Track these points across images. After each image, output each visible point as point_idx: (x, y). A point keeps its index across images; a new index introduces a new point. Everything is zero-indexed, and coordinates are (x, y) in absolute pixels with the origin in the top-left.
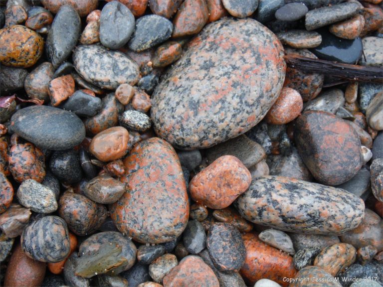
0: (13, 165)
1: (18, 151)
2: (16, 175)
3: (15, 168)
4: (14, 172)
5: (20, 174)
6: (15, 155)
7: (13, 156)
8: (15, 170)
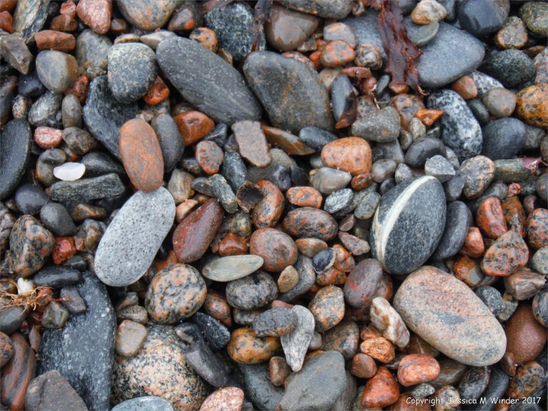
0: (534, 228)
1: (543, 216)
2: (535, 239)
3: (537, 232)
4: (534, 236)
5: (540, 238)
6: (539, 219)
7: (536, 220)
8: (536, 234)
